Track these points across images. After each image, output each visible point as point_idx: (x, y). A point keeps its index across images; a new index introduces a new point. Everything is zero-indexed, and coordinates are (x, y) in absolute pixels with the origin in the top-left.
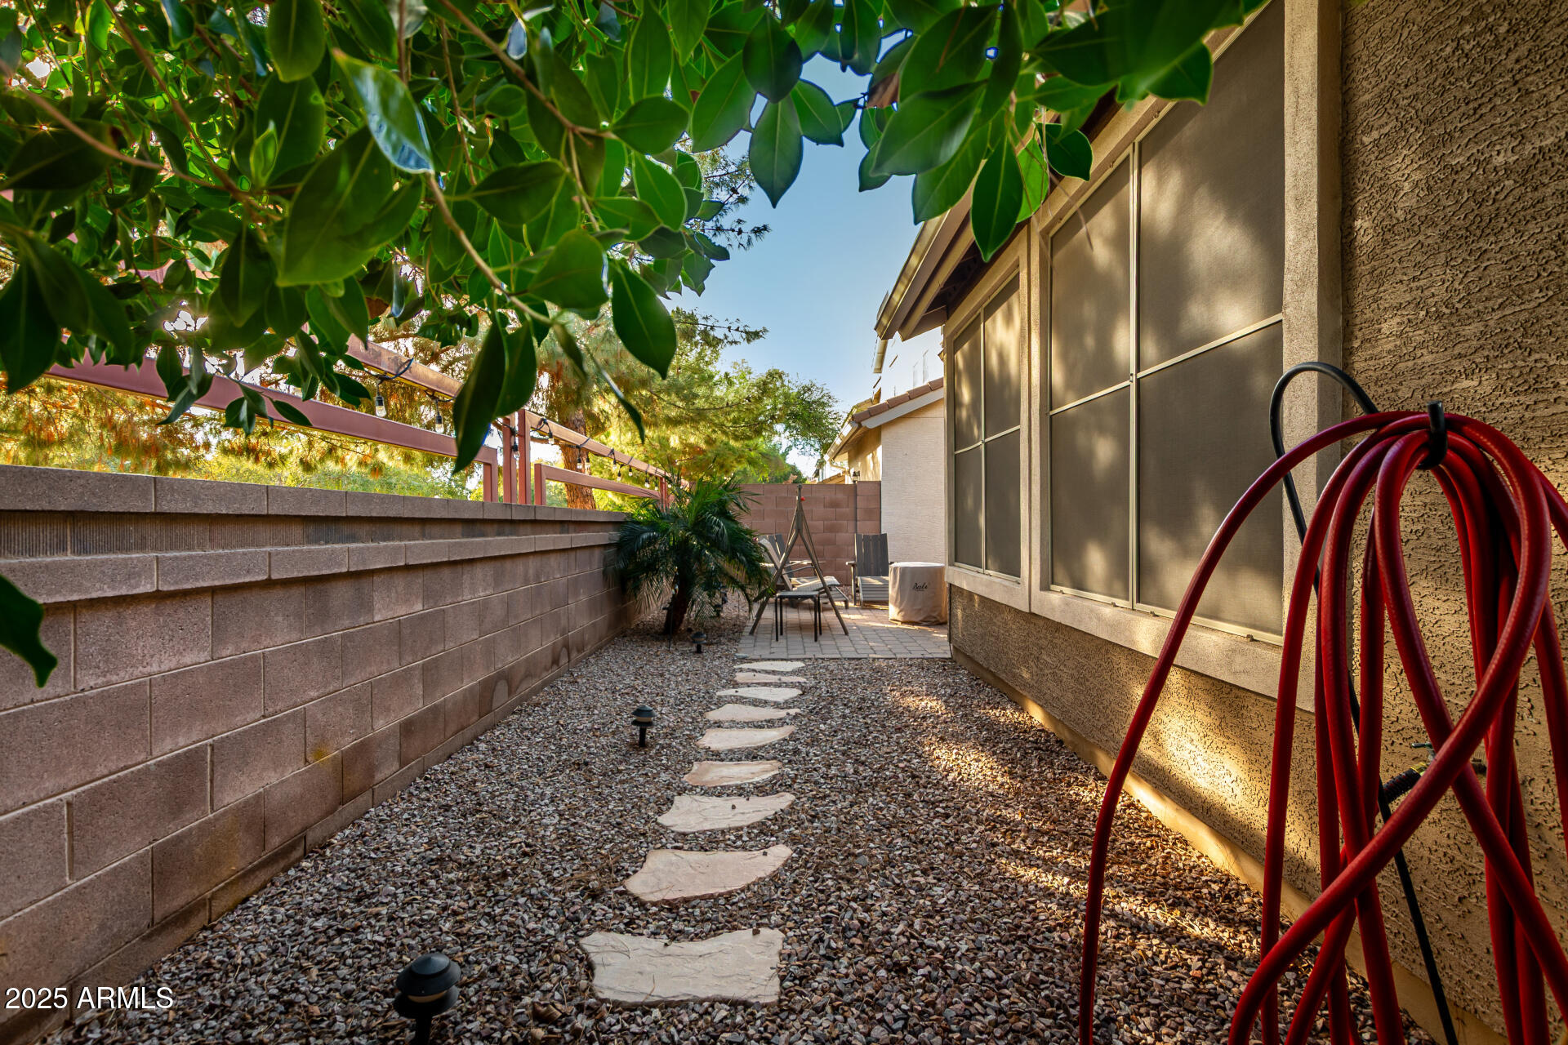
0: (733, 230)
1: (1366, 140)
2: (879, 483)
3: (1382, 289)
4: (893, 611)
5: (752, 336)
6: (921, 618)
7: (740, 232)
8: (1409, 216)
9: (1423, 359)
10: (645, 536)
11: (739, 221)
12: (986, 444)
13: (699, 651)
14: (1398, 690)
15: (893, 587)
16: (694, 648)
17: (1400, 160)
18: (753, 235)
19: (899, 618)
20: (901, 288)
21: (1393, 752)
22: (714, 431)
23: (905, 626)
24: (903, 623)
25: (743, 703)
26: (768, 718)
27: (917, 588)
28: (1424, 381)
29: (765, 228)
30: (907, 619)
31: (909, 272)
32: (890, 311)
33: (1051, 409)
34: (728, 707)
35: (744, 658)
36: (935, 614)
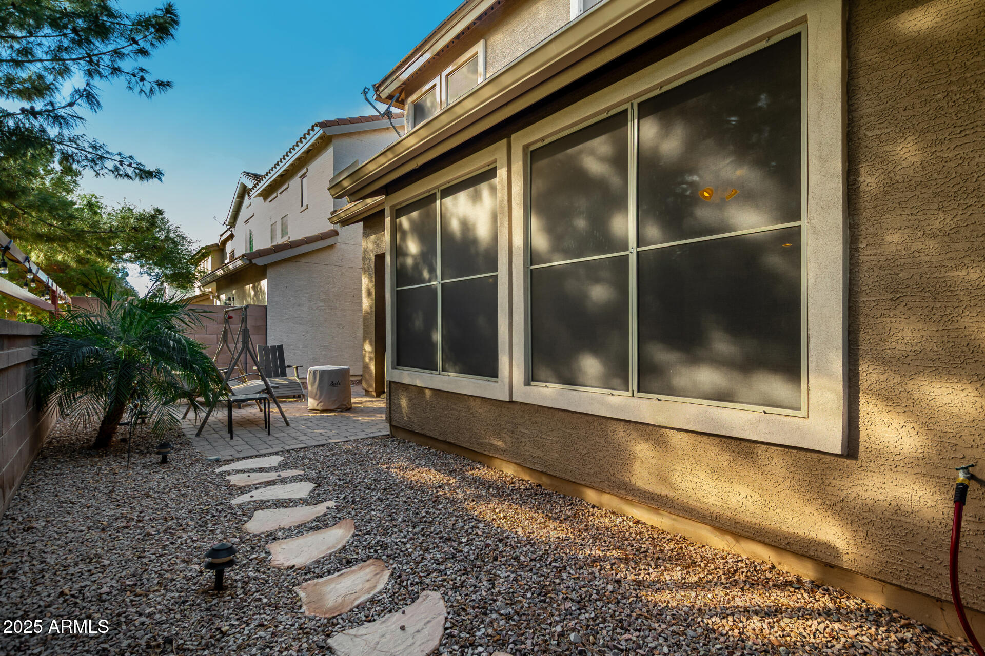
0: (134, 75)
1: (869, 134)
2: (266, 307)
3: (883, 217)
4: (311, 403)
5: (146, 174)
6: (336, 407)
7: (142, 79)
8: (906, 180)
9: (920, 258)
10: (84, 350)
11: (142, 70)
12: (443, 285)
13: (164, 461)
14: (899, 437)
15: (312, 385)
16: (159, 458)
17: (899, 149)
18: (156, 86)
19: (318, 408)
20: (382, 160)
21: (897, 471)
22: (88, 252)
23: (325, 414)
24: (323, 411)
25: (269, 507)
26: (313, 517)
27: (333, 385)
28: (921, 270)
29: (168, 84)
30: (325, 408)
31: (399, 149)
32: (356, 177)
33: (531, 265)
34: (258, 514)
35: (217, 460)
36: (345, 403)
